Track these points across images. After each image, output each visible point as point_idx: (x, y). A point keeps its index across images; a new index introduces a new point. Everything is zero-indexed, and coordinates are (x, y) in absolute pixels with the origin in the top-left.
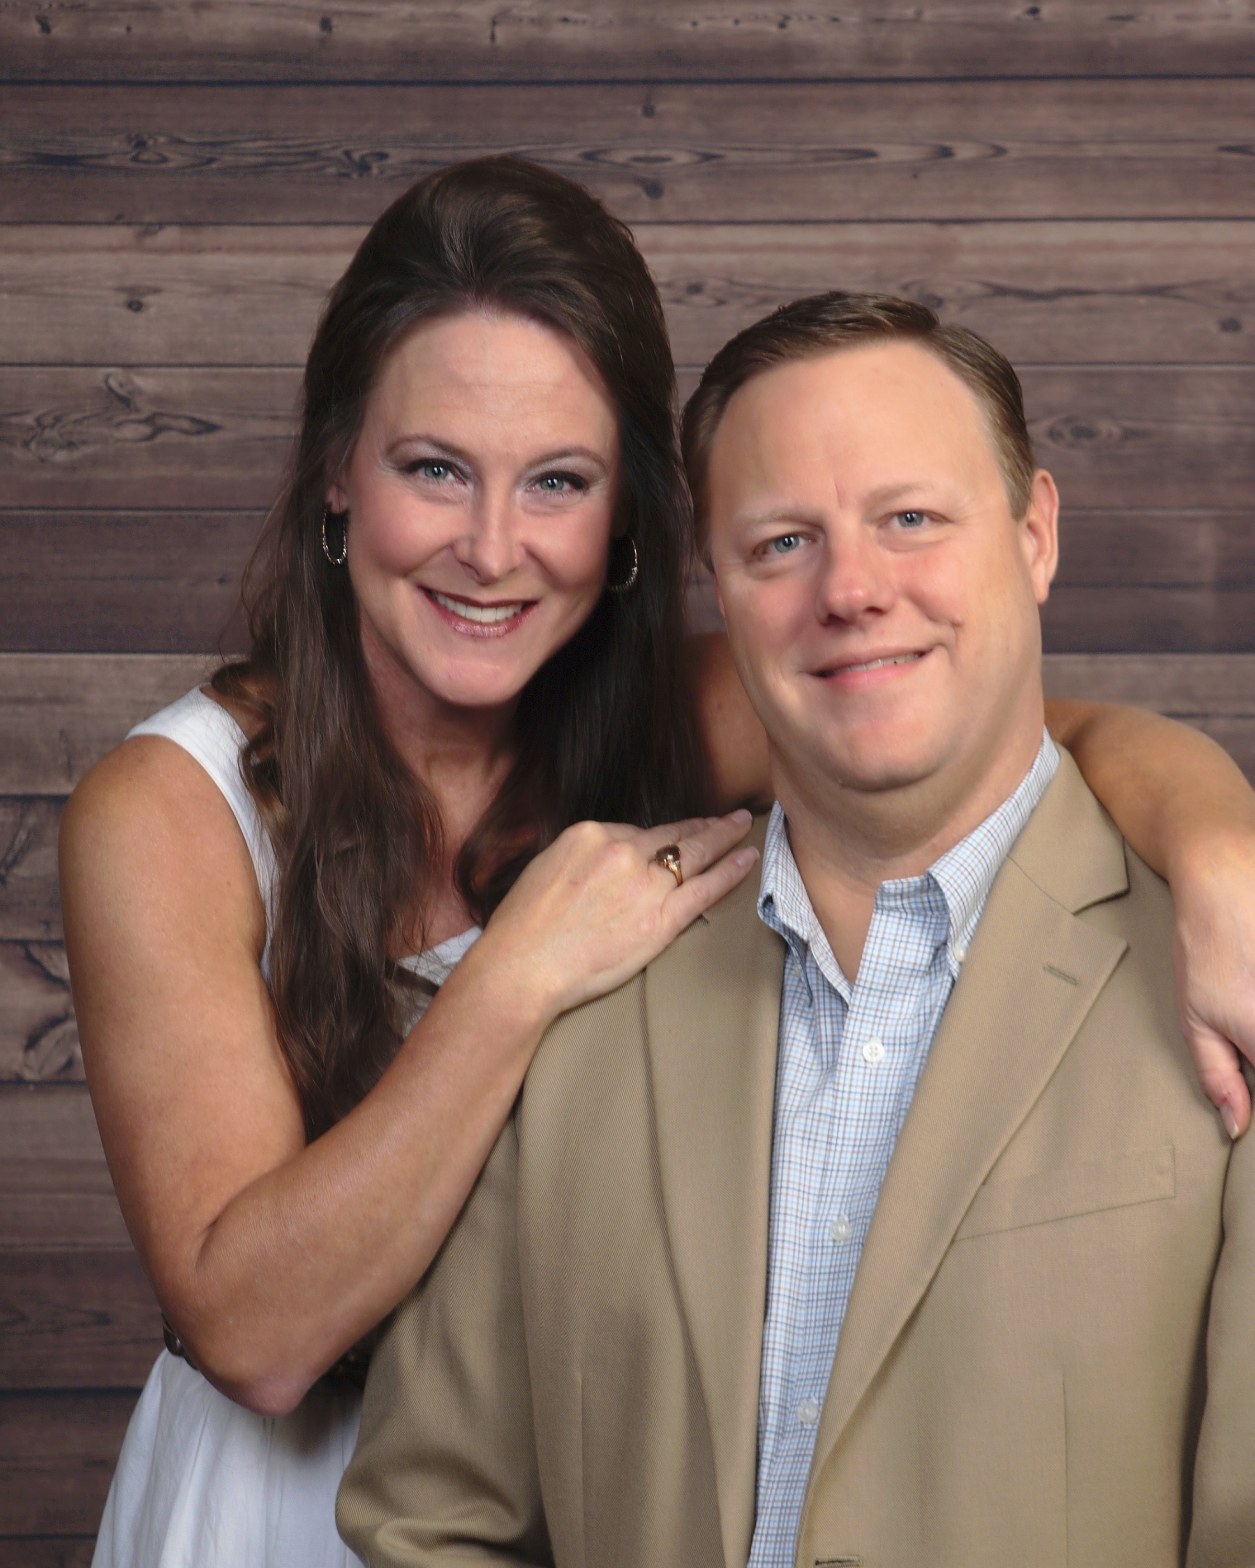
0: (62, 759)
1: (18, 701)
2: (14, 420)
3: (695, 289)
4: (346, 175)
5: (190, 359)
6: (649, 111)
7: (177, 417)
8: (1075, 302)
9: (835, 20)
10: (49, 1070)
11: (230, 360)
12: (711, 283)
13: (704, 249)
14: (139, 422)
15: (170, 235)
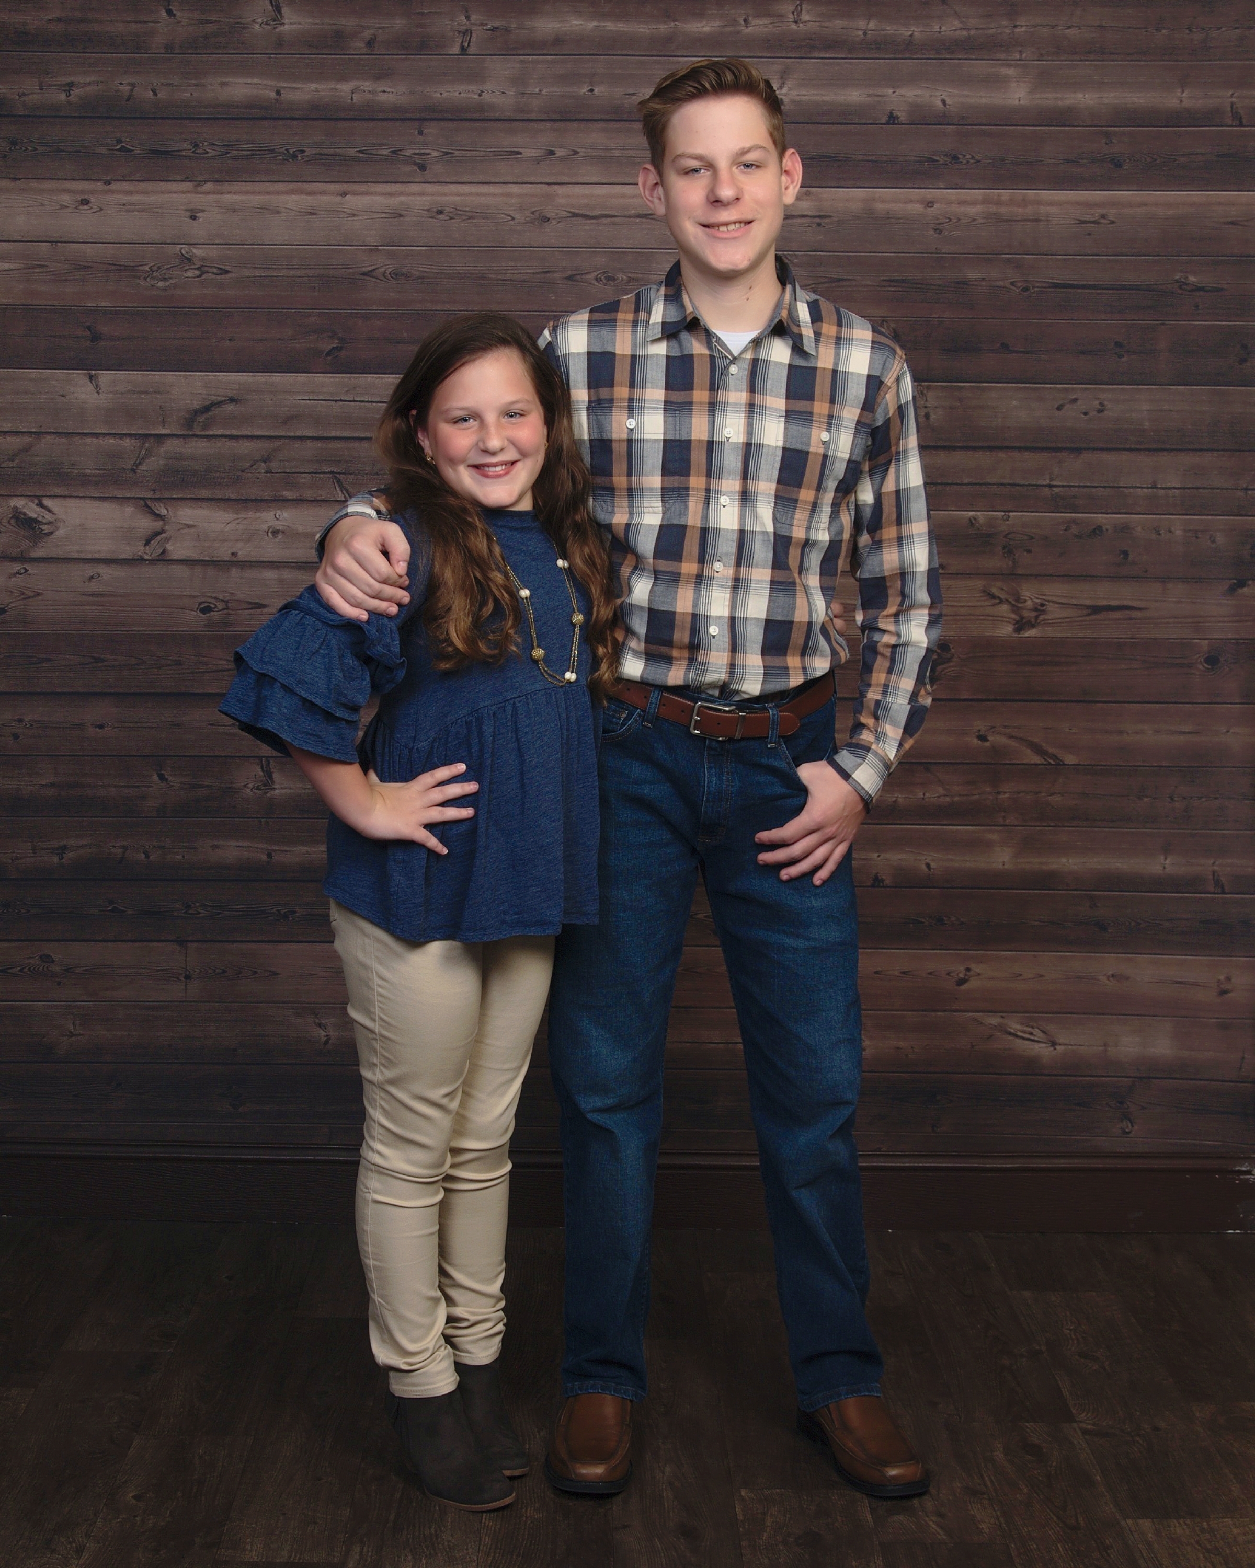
0: (161, 419)
1: (142, 392)
2: (140, 268)
3: (440, 212)
4: (287, 160)
5: (217, 242)
6: (421, 133)
7: (211, 267)
8: (609, 220)
9: (503, 93)
10: (155, 555)
11: (235, 242)
12: (448, 209)
13: (445, 195)
14: (195, 269)
15: (209, 186)
